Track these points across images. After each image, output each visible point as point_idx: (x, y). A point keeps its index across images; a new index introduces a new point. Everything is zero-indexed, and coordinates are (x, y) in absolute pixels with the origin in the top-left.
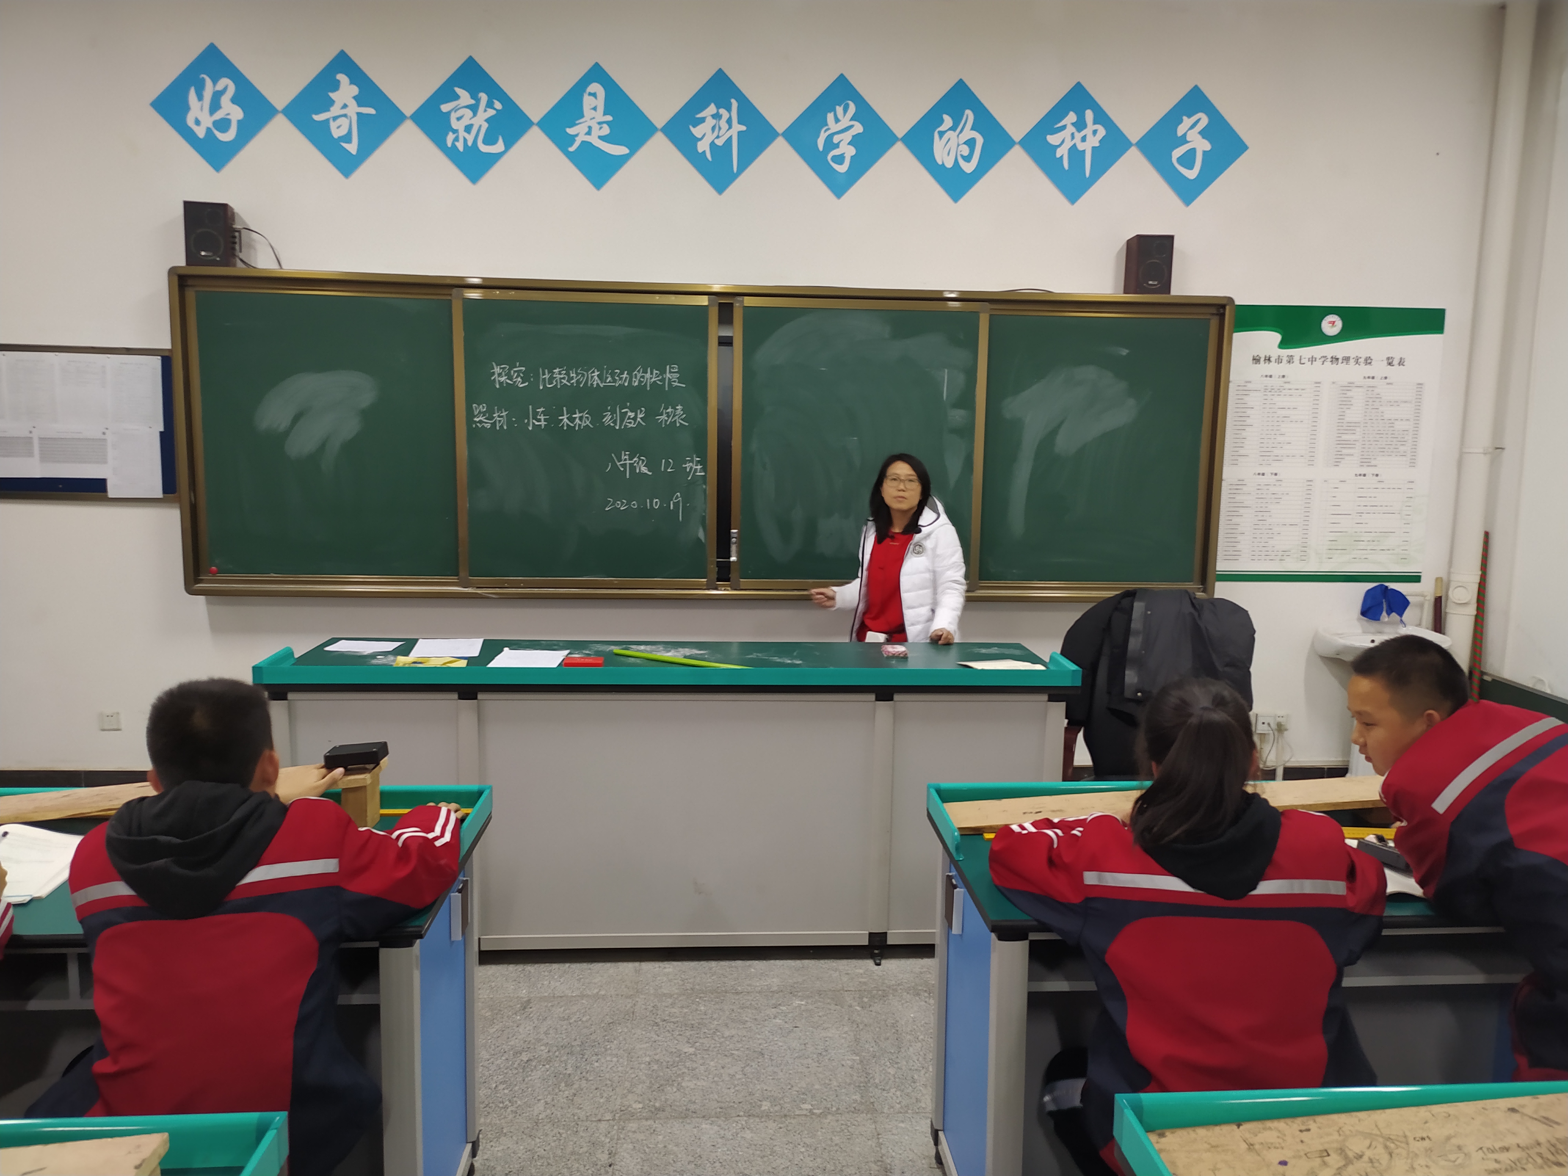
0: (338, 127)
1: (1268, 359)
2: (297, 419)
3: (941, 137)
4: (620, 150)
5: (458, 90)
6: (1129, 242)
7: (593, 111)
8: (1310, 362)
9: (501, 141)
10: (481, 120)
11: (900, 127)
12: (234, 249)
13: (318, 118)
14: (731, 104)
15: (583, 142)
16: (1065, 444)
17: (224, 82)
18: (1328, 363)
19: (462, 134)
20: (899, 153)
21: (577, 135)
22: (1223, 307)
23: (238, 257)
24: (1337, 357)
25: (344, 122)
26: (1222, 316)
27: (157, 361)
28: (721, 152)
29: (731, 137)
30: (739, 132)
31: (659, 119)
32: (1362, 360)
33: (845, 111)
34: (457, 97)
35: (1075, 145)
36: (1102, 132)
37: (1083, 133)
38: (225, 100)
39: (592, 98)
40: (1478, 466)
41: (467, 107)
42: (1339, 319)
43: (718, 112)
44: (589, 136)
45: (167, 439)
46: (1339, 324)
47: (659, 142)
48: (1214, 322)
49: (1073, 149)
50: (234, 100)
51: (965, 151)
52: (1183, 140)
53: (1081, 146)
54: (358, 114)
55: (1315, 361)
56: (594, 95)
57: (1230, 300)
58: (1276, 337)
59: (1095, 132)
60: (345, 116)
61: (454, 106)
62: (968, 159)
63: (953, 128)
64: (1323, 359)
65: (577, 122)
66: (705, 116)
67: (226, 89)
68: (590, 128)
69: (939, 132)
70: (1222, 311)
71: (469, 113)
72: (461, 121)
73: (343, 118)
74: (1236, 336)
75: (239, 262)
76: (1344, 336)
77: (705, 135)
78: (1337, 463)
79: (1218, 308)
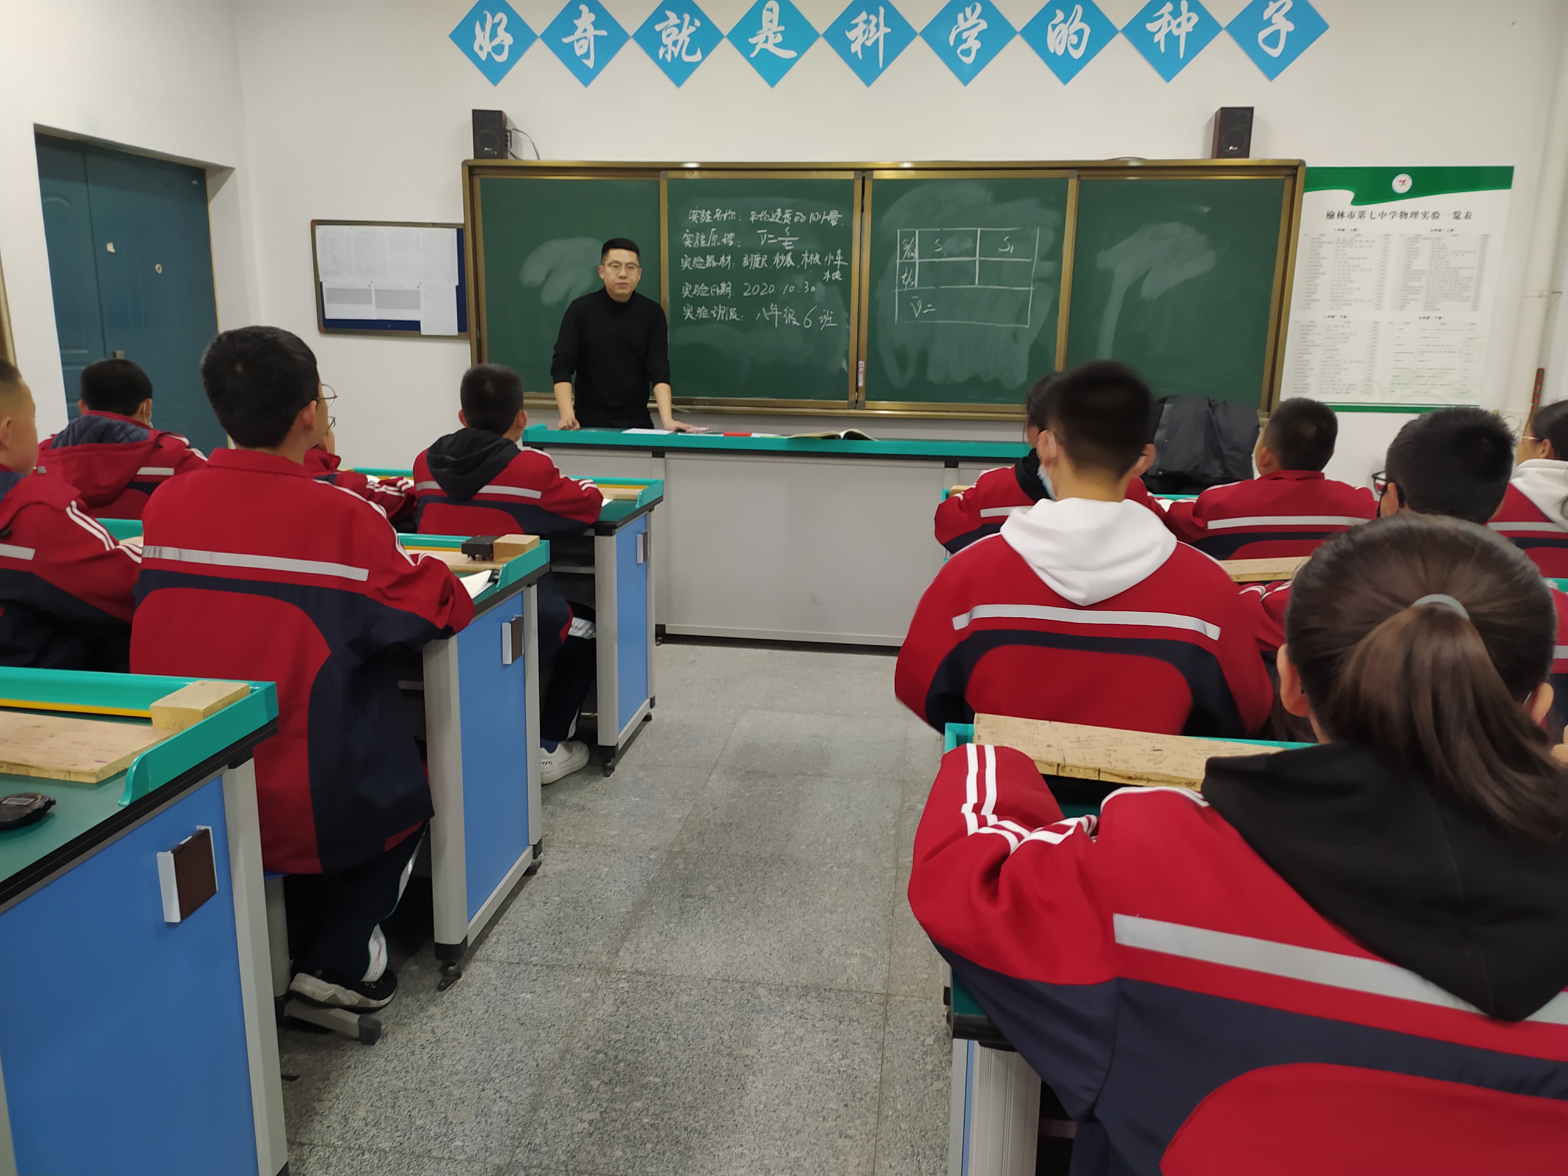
0: (581, 47)
1: (1341, 215)
2: (549, 275)
3: (1053, 30)
4: (788, 54)
5: (668, 13)
6: (1218, 113)
7: (770, 23)
8: (1380, 217)
9: (699, 52)
10: (684, 37)
11: (1019, 24)
12: (506, 145)
13: (566, 40)
14: (879, 11)
15: (761, 50)
16: (1150, 290)
17: (501, 16)
18: (1397, 218)
19: (670, 47)
20: (1017, 44)
21: (757, 43)
22: (1296, 168)
23: (510, 151)
24: (1406, 212)
25: (584, 43)
26: (1295, 176)
27: (454, 232)
28: (870, 51)
29: (878, 39)
30: (885, 35)
31: (821, 27)
32: (1429, 215)
33: (973, 12)
34: (667, 18)
35: (1171, 31)
36: (1195, 18)
37: (1178, 21)
38: (501, 30)
39: (770, 13)
40: (1535, 308)
41: (675, 26)
42: (1409, 177)
43: (868, 18)
44: (765, 44)
45: (461, 291)
46: (1409, 182)
47: (821, 46)
48: (1288, 183)
49: (1169, 35)
50: (507, 30)
51: (1074, 40)
52: (1269, 23)
53: (1176, 32)
54: (595, 36)
55: (1385, 215)
56: (771, 10)
57: (1302, 163)
58: (1349, 195)
59: (1189, 19)
60: (585, 38)
61: (664, 26)
62: (1076, 47)
63: (1065, 21)
64: (1393, 214)
65: (758, 33)
66: (857, 22)
67: (501, 20)
68: (767, 38)
69: (1052, 25)
70: (1295, 172)
71: (676, 30)
72: (671, 37)
73: (584, 40)
74: (1307, 195)
75: (509, 155)
76: (1411, 194)
77: (858, 38)
78: (1402, 308)
79: (1292, 169)
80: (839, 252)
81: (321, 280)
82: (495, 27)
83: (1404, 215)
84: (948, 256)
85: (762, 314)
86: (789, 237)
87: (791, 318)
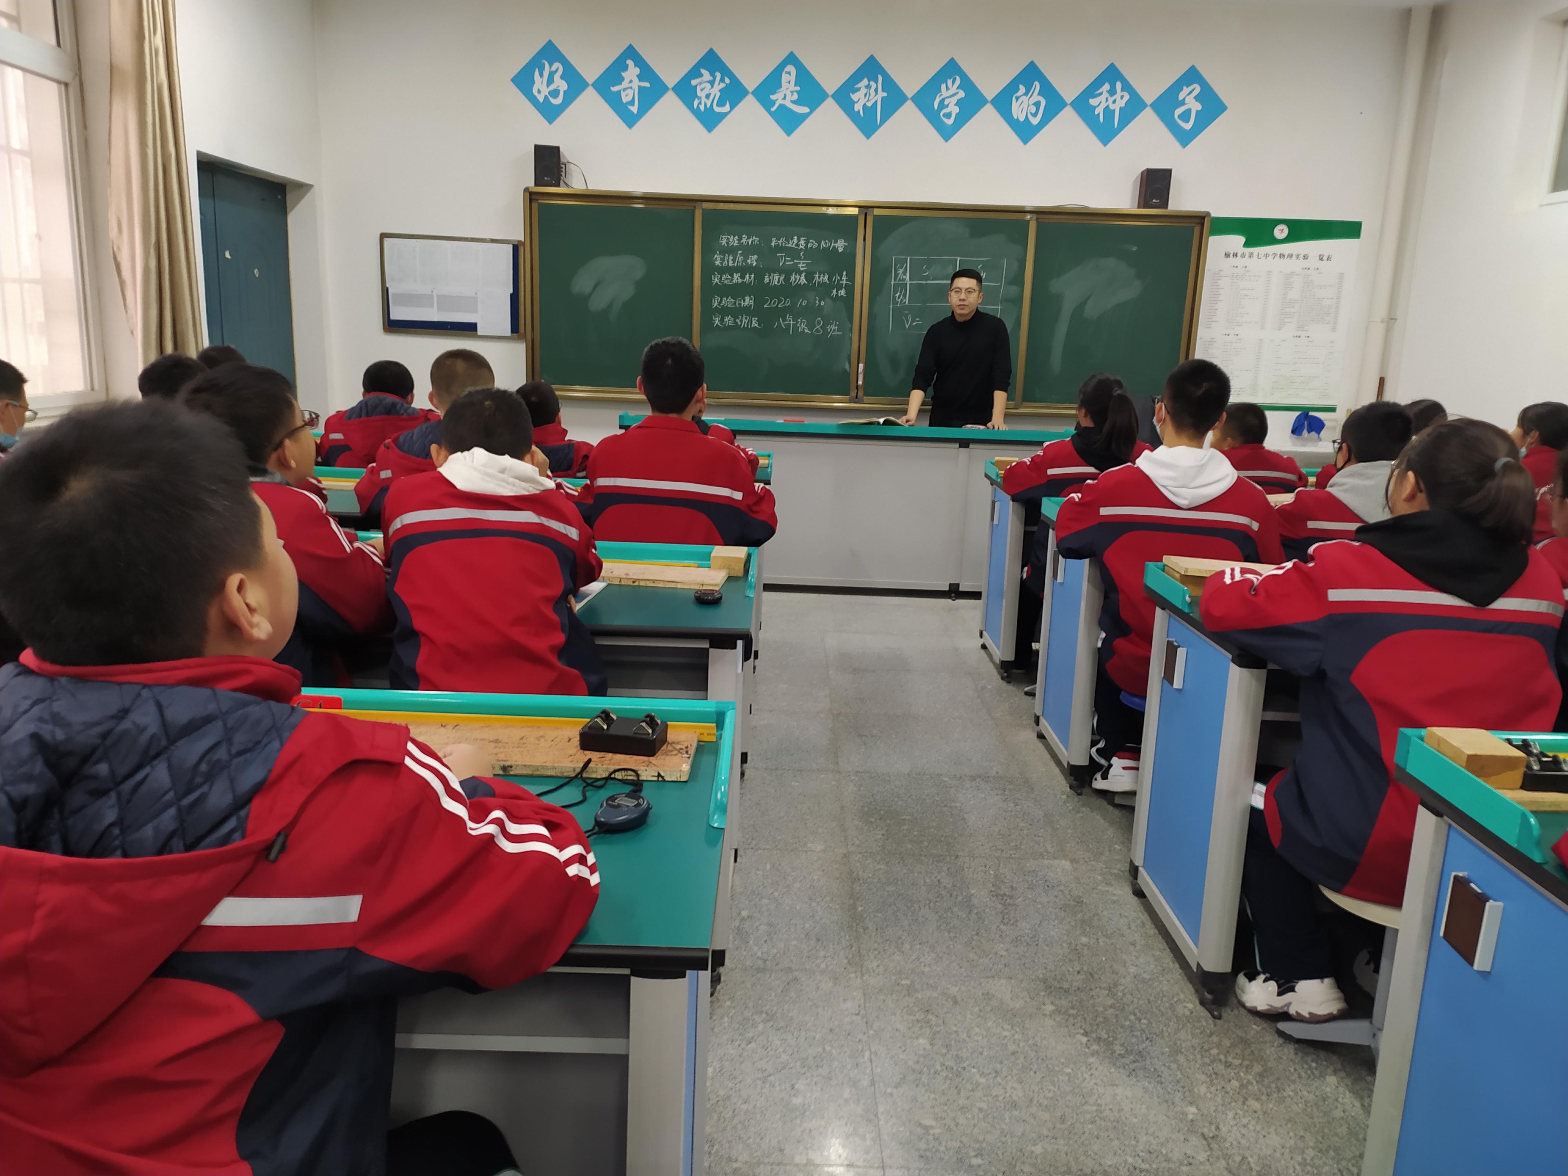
0: (626, 95)
1: (1235, 255)
2: (596, 286)
3: (1017, 101)
4: (803, 110)
5: (703, 71)
6: (1142, 173)
7: (788, 84)
8: (1265, 257)
9: (728, 104)
10: (716, 91)
11: (989, 95)
12: (561, 176)
13: (614, 89)
14: (877, 78)
15: (781, 106)
16: (1091, 311)
17: (557, 65)
18: (1277, 258)
19: (704, 100)
20: (988, 111)
22: (1204, 218)
23: (564, 181)
24: (1283, 254)
25: (630, 92)
26: (1203, 224)
27: (510, 248)
28: (870, 111)
29: (876, 102)
30: (883, 98)
31: (830, 89)
32: (1301, 257)
33: (953, 83)
34: (701, 75)
35: (1108, 106)
36: (1127, 97)
37: (1114, 98)
38: (557, 77)
39: (787, 75)
40: (1378, 331)
41: (709, 82)
42: (1286, 227)
43: (869, 84)
44: (784, 101)
45: (514, 298)
46: (1286, 231)
47: (830, 103)
48: (1197, 230)
49: (1107, 109)
50: (562, 77)
51: (1033, 109)
52: (1183, 103)
53: (1112, 107)
54: (639, 86)
55: (1268, 255)
56: (789, 73)
57: (1208, 214)
58: (1242, 239)
59: (1122, 97)
60: (631, 88)
61: (699, 81)
62: (1035, 115)
63: (1026, 94)
64: (1274, 255)
65: (777, 91)
66: (860, 86)
67: (557, 70)
68: (785, 95)
69: (1016, 97)
70: (1202, 221)
71: (708, 86)
72: (704, 91)
73: (630, 90)
74: (1211, 239)
75: (563, 183)
76: (1287, 240)
77: (860, 99)
78: (1280, 328)
79: (1200, 219)
80: (844, 273)
81: (387, 286)
82: (551, 75)
83: (1282, 256)
84: (932, 280)
85: (779, 324)
86: (804, 260)
87: (803, 327)
